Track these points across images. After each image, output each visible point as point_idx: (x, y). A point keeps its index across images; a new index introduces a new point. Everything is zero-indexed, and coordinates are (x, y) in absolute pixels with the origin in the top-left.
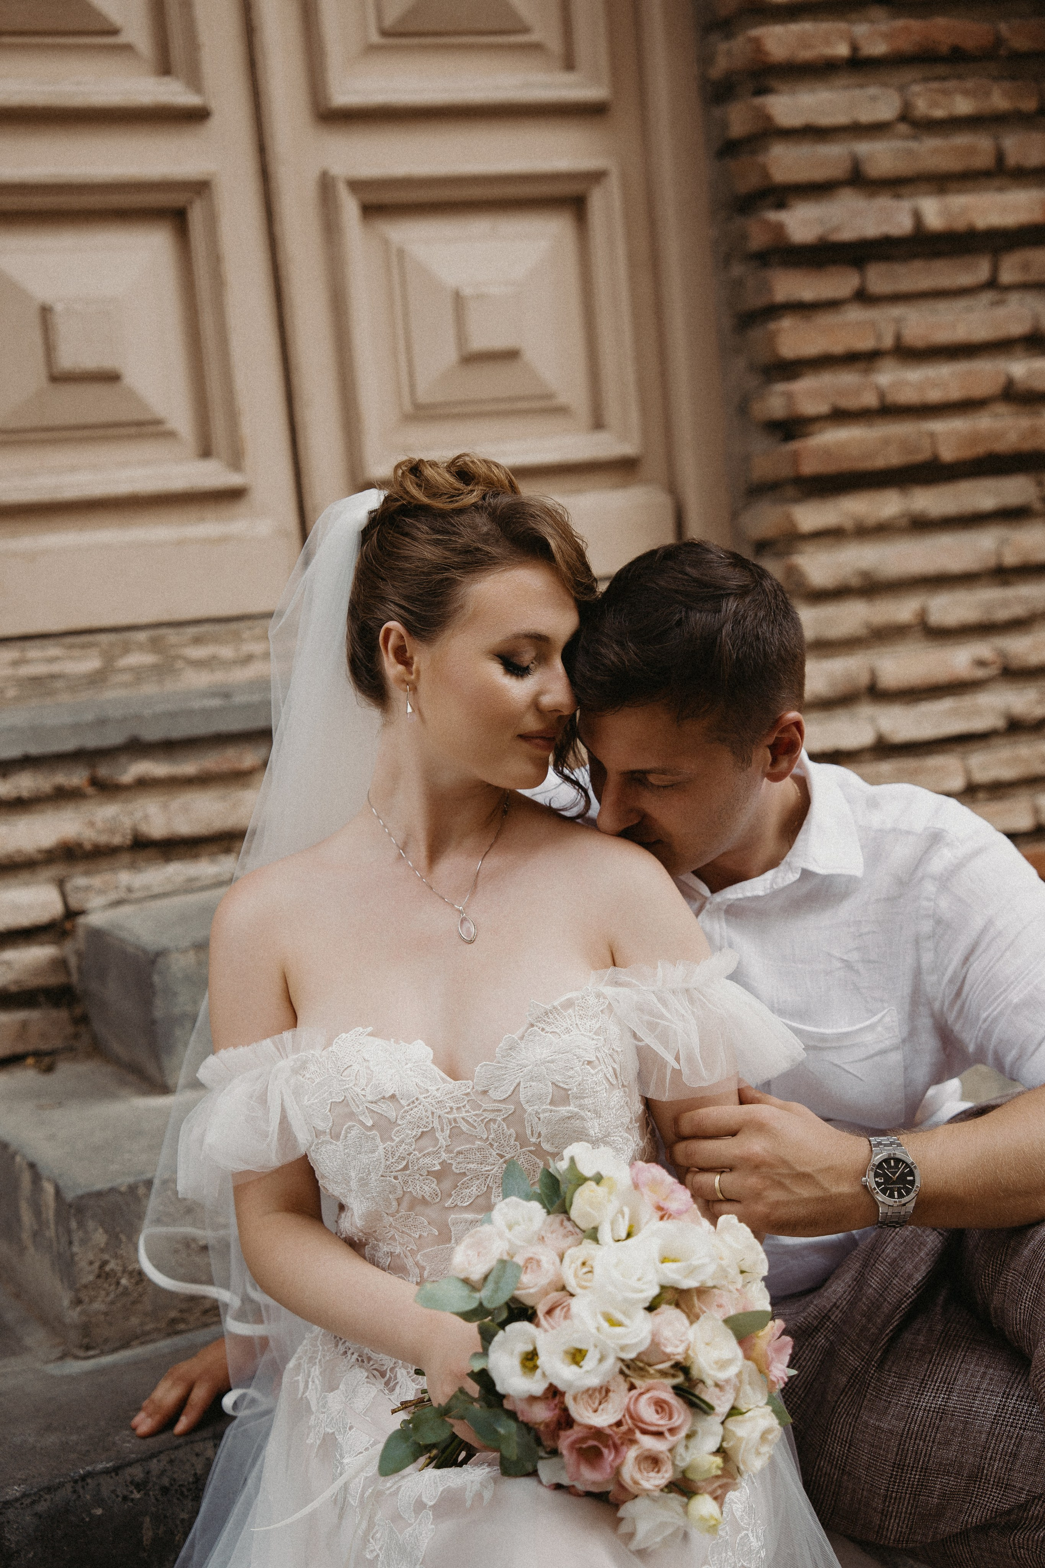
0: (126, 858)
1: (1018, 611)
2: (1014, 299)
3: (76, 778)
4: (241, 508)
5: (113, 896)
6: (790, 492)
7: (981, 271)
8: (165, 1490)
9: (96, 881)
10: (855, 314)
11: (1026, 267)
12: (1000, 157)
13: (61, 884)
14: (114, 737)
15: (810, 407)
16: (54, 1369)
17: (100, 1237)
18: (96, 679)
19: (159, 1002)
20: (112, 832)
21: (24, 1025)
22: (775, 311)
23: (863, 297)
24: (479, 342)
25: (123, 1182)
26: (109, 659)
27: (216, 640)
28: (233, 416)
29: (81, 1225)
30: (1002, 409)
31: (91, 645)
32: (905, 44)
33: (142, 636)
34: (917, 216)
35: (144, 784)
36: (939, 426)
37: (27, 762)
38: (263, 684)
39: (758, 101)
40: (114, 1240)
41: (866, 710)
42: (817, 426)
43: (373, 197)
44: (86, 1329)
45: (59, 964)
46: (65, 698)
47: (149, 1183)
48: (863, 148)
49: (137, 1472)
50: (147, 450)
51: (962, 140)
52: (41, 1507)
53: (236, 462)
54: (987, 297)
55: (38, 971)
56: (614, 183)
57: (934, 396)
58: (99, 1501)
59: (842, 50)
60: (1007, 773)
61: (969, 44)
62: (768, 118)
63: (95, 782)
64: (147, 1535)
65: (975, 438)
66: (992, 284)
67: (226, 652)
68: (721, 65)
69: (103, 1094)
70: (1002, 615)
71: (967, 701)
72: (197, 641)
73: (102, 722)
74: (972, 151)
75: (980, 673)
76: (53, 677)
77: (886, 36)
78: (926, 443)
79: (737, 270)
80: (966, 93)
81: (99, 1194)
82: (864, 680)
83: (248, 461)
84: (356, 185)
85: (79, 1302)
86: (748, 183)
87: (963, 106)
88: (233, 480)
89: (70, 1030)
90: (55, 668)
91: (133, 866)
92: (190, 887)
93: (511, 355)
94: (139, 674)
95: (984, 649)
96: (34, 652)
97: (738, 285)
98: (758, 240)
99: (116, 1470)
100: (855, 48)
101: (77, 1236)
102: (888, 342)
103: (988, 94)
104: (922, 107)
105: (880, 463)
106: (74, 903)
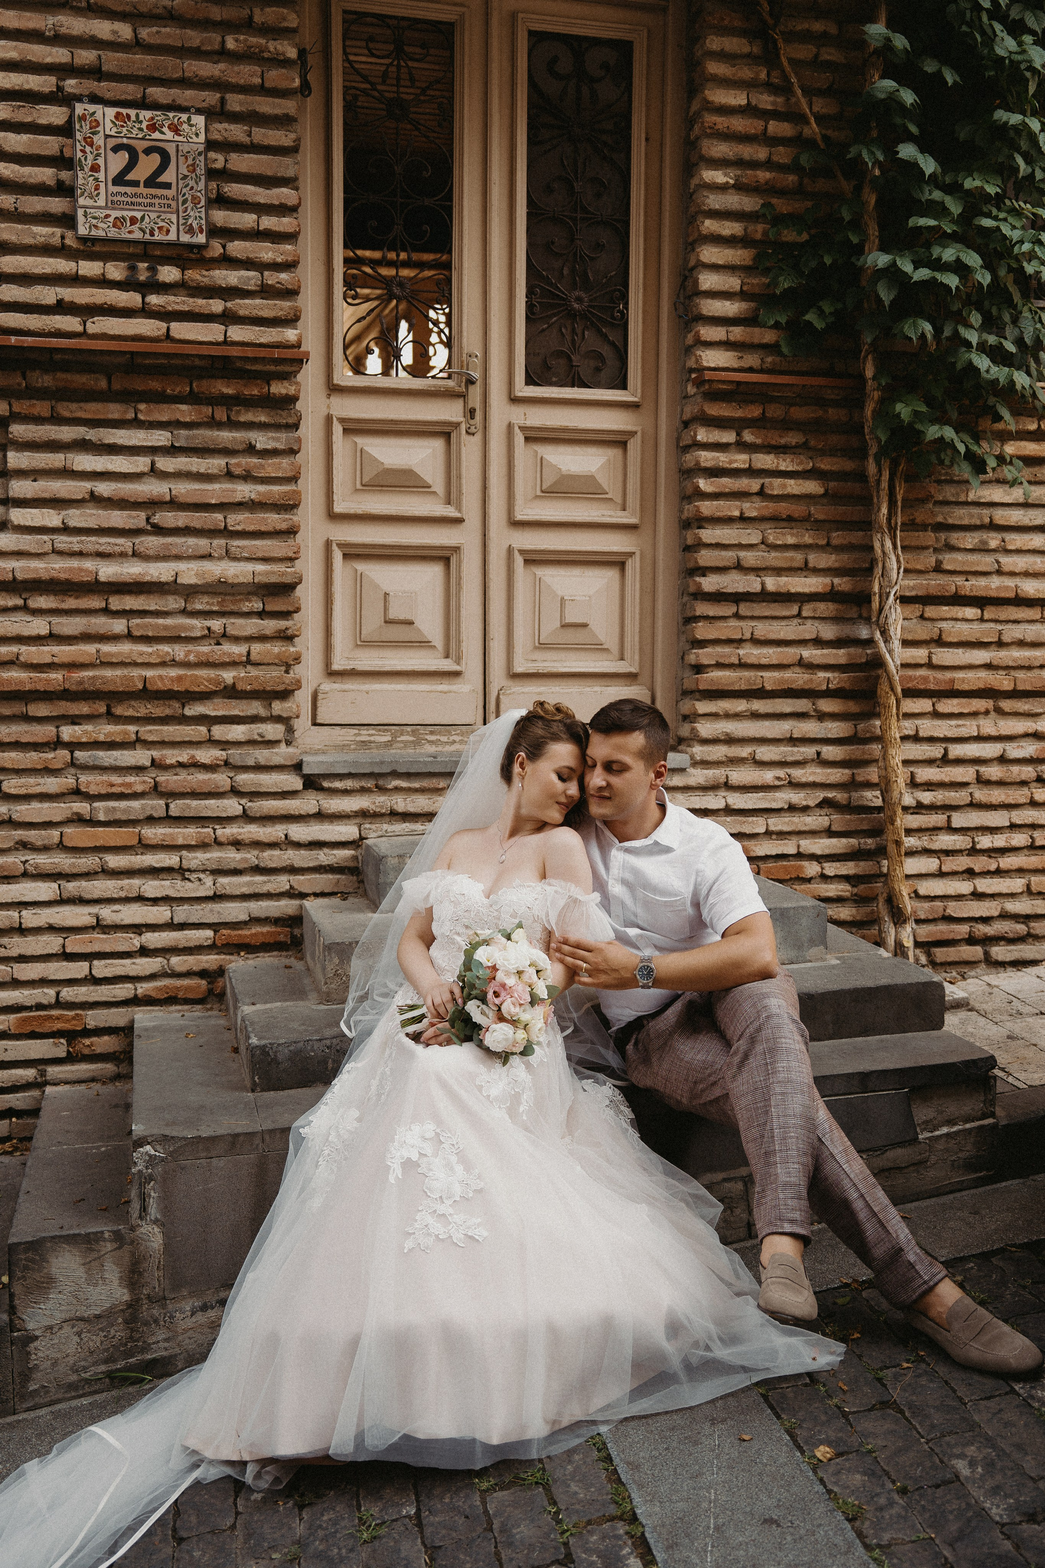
0: (387, 819)
1: (799, 758)
2: (809, 623)
3: (370, 784)
4: (460, 680)
5: (380, 833)
6: (697, 695)
7: (795, 610)
8: (338, 1051)
9: (373, 827)
10: (733, 623)
11: (815, 610)
12: (806, 562)
13: (360, 826)
14: (386, 769)
15: (706, 662)
16: (314, 1007)
17: (336, 960)
18: (388, 745)
19: (381, 876)
20: (382, 807)
21: (338, 880)
22: (696, 619)
23: (737, 616)
24: (569, 619)
25: (347, 941)
26: (394, 736)
27: (440, 733)
28: (459, 642)
29: (329, 954)
30: (797, 669)
31: (387, 731)
32: (766, 513)
33: (409, 729)
34: (763, 584)
35: (397, 789)
36: (766, 674)
37: (350, 775)
38: (459, 754)
39: (697, 531)
40: (342, 961)
41: (722, 793)
42: (709, 670)
43: (529, 557)
44: (328, 994)
45: (355, 858)
46: (375, 751)
47: (357, 943)
48: (742, 554)
49: (328, 1042)
50: (423, 653)
51: (790, 554)
52: (292, 1048)
53: (458, 661)
54: (796, 621)
55: (346, 859)
56: (637, 557)
57: (764, 661)
58: (313, 1051)
59: (737, 513)
60: (786, 828)
61: (796, 515)
62: (700, 539)
63: (377, 786)
64: (330, 1065)
65: (782, 681)
66: (799, 615)
67: (444, 739)
68: (685, 515)
69: (360, 910)
70: (790, 759)
71: (770, 795)
72: (432, 733)
73: (382, 763)
74: (792, 559)
75: (777, 783)
76: (370, 742)
77: (758, 509)
78: (759, 681)
79: (686, 599)
80: (792, 535)
81: (338, 943)
82: (723, 780)
83: (463, 662)
84: (522, 552)
85: (326, 983)
86: (691, 565)
87: (790, 540)
88: (456, 668)
89: (356, 885)
90: (372, 738)
91: (390, 822)
92: (412, 833)
93: (585, 625)
94: (406, 744)
95: (781, 773)
96: (364, 731)
97: (685, 605)
98: (692, 589)
99: (320, 1040)
100: (742, 513)
101: (328, 958)
102: (748, 636)
103: (803, 536)
104: (771, 539)
105: (737, 687)
106: (363, 835)
